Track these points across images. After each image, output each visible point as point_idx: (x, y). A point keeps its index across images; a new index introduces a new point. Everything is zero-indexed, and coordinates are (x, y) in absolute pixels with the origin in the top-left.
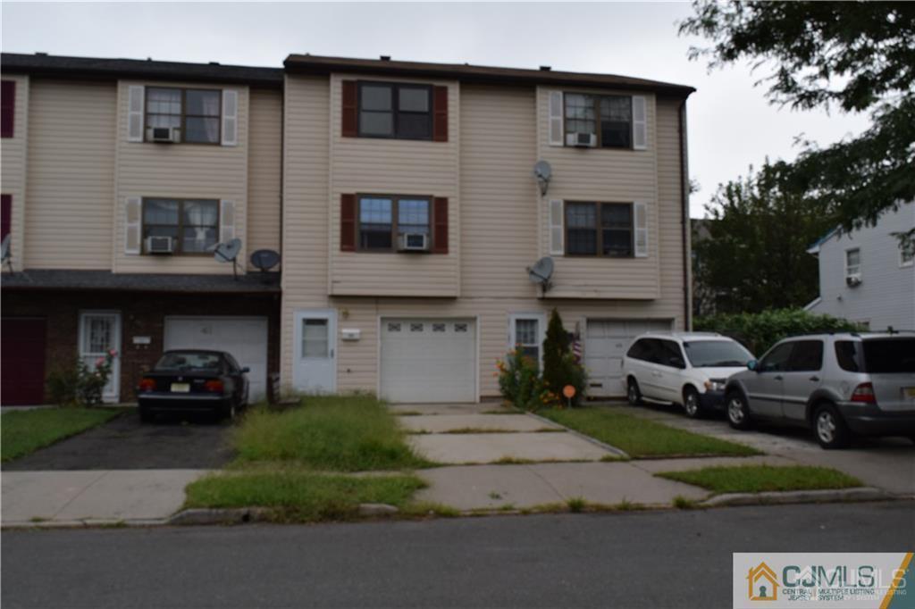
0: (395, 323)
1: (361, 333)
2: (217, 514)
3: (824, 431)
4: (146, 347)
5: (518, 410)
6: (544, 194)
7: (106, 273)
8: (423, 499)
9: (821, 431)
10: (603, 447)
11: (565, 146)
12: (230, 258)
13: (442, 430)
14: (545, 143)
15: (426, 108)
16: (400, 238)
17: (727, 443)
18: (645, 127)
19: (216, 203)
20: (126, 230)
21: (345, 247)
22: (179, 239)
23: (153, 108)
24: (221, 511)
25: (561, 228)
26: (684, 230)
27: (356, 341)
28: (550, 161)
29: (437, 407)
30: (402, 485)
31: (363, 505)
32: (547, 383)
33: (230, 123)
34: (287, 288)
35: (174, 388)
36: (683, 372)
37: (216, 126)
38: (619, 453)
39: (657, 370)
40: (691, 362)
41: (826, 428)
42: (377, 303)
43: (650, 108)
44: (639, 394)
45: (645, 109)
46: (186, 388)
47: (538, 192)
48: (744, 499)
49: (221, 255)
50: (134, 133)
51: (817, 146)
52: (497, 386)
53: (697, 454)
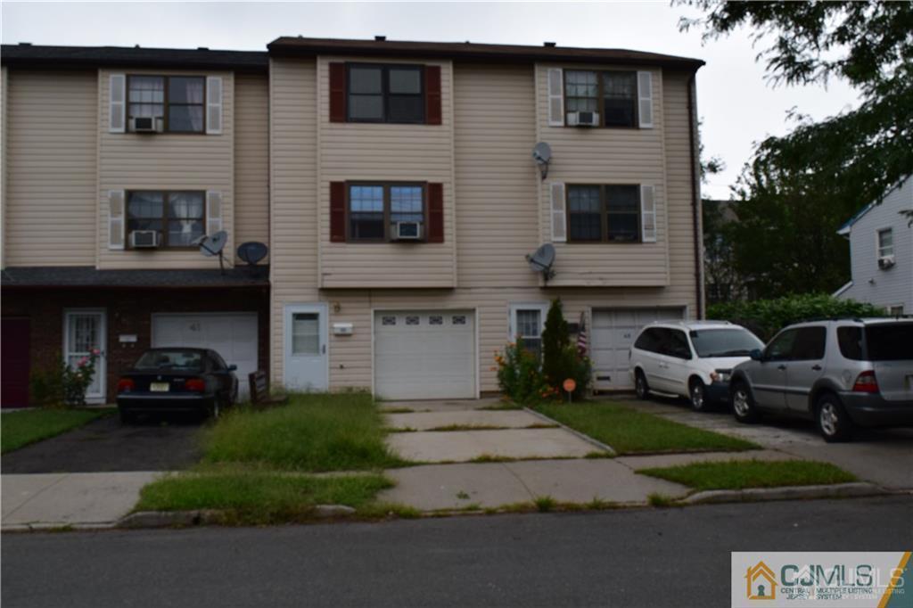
0: (389, 316)
1: (353, 328)
2: (166, 517)
3: (827, 423)
4: (133, 346)
5: (515, 404)
6: (544, 177)
7: (90, 270)
8: (386, 499)
9: (824, 423)
10: (592, 443)
11: (566, 126)
12: (216, 251)
13: (428, 428)
14: (545, 123)
15: (418, 90)
16: (393, 228)
17: (724, 437)
18: (651, 104)
19: (202, 194)
20: (109, 225)
21: (335, 237)
22: (164, 232)
23: (135, 97)
24: (170, 514)
25: (563, 213)
26: (695, 212)
27: (349, 335)
28: (549, 142)
29: (430, 404)
30: (364, 485)
31: (318, 507)
32: (546, 377)
33: (215, 111)
34: (276, 281)
35: (153, 388)
36: (689, 363)
37: (200, 115)
38: (606, 449)
39: (663, 361)
40: (697, 353)
41: (828, 420)
42: (370, 296)
43: (656, 84)
44: (647, 387)
45: (651, 83)
46: (166, 388)
47: (539, 176)
48: (725, 496)
49: (206, 248)
50: (115, 124)
51: (811, 119)
52: (496, 381)
53: (689, 449)
